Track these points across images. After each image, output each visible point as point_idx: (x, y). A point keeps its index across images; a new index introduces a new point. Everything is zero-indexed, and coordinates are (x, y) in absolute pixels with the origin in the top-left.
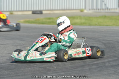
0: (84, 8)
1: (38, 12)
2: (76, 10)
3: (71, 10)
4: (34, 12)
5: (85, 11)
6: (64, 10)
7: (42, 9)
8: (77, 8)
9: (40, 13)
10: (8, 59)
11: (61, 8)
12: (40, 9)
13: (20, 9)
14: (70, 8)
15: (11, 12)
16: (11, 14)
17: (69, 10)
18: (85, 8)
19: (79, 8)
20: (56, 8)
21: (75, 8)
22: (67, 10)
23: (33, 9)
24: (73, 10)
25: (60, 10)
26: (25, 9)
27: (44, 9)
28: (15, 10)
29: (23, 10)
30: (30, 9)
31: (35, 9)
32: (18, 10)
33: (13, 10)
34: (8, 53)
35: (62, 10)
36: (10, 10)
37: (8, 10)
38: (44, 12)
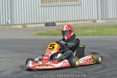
0: (96, 18)
1: (51, 24)
2: (88, 20)
3: (84, 20)
4: (47, 24)
5: (98, 21)
6: (77, 21)
7: (55, 21)
8: (90, 19)
9: (53, 25)
10: (12, 72)
11: (74, 20)
12: (53, 21)
13: (33, 22)
14: (83, 19)
15: (25, 25)
16: (25, 27)
17: (82, 21)
18: (98, 19)
19: (92, 19)
20: (69, 20)
21: (87, 19)
22: (79, 21)
23: (45, 22)
24: (86, 20)
25: (72, 21)
26: (38, 22)
27: (57, 21)
28: (28, 22)
29: (36, 22)
30: (43, 22)
31: (48, 21)
32: (31, 22)
33: (26, 23)
34: (14, 67)
35: (75, 21)
36: (23, 23)
37: (21, 23)
38: (57, 24)
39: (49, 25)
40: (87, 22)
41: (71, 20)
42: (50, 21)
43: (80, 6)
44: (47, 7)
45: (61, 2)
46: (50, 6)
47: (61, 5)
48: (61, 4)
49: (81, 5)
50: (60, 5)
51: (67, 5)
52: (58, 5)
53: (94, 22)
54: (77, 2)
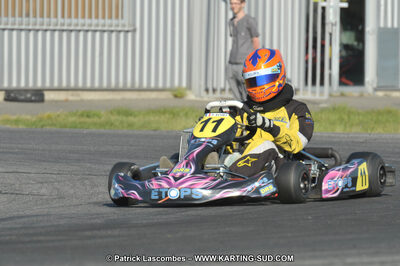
0: (184, 84)
2: (157, 90)
3: (140, 90)
4: (12, 95)
5: (191, 96)
6: (116, 90)
7: (39, 85)
8: (160, 85)
9: (33, 98)
11: (105, 85)
12: (31, 85)
14: (137, 85)
17: (132, 90)
18: (189, 87)
19: (168, 85)
21: (153, 85)
22: (124, 90)
23: (6, 84)
24: (149, 90)
25: (100, 90)
31: (14, 85)
35: (108, 90)
38: (48, 96)
39: (22, 97)
40: (153, 95)
41: (97, 85)
42: (23, 85)
43: (130, 34)
44: (12, 30)
45: (63, 16)
46: (23, 27)
47: (65, 28)
48: (63, 25)
49: (134, 31)
50: (58, 27)
51: (86, 28)
52: (52, 27)
53: (176, 96)
54: (121, 22)
